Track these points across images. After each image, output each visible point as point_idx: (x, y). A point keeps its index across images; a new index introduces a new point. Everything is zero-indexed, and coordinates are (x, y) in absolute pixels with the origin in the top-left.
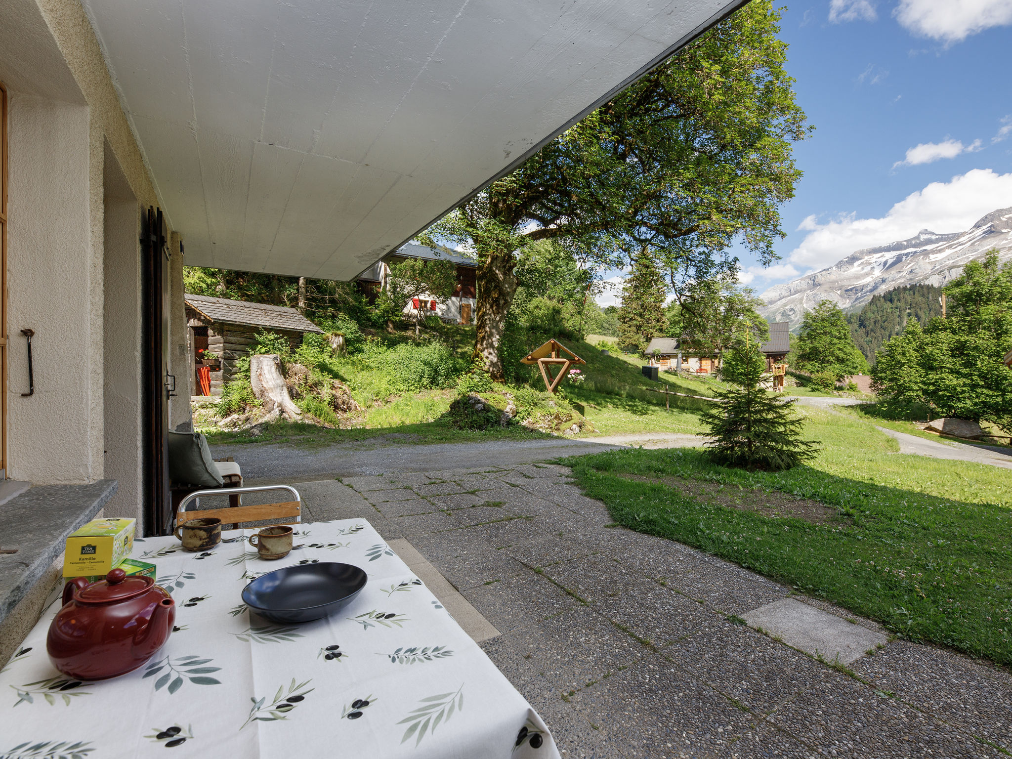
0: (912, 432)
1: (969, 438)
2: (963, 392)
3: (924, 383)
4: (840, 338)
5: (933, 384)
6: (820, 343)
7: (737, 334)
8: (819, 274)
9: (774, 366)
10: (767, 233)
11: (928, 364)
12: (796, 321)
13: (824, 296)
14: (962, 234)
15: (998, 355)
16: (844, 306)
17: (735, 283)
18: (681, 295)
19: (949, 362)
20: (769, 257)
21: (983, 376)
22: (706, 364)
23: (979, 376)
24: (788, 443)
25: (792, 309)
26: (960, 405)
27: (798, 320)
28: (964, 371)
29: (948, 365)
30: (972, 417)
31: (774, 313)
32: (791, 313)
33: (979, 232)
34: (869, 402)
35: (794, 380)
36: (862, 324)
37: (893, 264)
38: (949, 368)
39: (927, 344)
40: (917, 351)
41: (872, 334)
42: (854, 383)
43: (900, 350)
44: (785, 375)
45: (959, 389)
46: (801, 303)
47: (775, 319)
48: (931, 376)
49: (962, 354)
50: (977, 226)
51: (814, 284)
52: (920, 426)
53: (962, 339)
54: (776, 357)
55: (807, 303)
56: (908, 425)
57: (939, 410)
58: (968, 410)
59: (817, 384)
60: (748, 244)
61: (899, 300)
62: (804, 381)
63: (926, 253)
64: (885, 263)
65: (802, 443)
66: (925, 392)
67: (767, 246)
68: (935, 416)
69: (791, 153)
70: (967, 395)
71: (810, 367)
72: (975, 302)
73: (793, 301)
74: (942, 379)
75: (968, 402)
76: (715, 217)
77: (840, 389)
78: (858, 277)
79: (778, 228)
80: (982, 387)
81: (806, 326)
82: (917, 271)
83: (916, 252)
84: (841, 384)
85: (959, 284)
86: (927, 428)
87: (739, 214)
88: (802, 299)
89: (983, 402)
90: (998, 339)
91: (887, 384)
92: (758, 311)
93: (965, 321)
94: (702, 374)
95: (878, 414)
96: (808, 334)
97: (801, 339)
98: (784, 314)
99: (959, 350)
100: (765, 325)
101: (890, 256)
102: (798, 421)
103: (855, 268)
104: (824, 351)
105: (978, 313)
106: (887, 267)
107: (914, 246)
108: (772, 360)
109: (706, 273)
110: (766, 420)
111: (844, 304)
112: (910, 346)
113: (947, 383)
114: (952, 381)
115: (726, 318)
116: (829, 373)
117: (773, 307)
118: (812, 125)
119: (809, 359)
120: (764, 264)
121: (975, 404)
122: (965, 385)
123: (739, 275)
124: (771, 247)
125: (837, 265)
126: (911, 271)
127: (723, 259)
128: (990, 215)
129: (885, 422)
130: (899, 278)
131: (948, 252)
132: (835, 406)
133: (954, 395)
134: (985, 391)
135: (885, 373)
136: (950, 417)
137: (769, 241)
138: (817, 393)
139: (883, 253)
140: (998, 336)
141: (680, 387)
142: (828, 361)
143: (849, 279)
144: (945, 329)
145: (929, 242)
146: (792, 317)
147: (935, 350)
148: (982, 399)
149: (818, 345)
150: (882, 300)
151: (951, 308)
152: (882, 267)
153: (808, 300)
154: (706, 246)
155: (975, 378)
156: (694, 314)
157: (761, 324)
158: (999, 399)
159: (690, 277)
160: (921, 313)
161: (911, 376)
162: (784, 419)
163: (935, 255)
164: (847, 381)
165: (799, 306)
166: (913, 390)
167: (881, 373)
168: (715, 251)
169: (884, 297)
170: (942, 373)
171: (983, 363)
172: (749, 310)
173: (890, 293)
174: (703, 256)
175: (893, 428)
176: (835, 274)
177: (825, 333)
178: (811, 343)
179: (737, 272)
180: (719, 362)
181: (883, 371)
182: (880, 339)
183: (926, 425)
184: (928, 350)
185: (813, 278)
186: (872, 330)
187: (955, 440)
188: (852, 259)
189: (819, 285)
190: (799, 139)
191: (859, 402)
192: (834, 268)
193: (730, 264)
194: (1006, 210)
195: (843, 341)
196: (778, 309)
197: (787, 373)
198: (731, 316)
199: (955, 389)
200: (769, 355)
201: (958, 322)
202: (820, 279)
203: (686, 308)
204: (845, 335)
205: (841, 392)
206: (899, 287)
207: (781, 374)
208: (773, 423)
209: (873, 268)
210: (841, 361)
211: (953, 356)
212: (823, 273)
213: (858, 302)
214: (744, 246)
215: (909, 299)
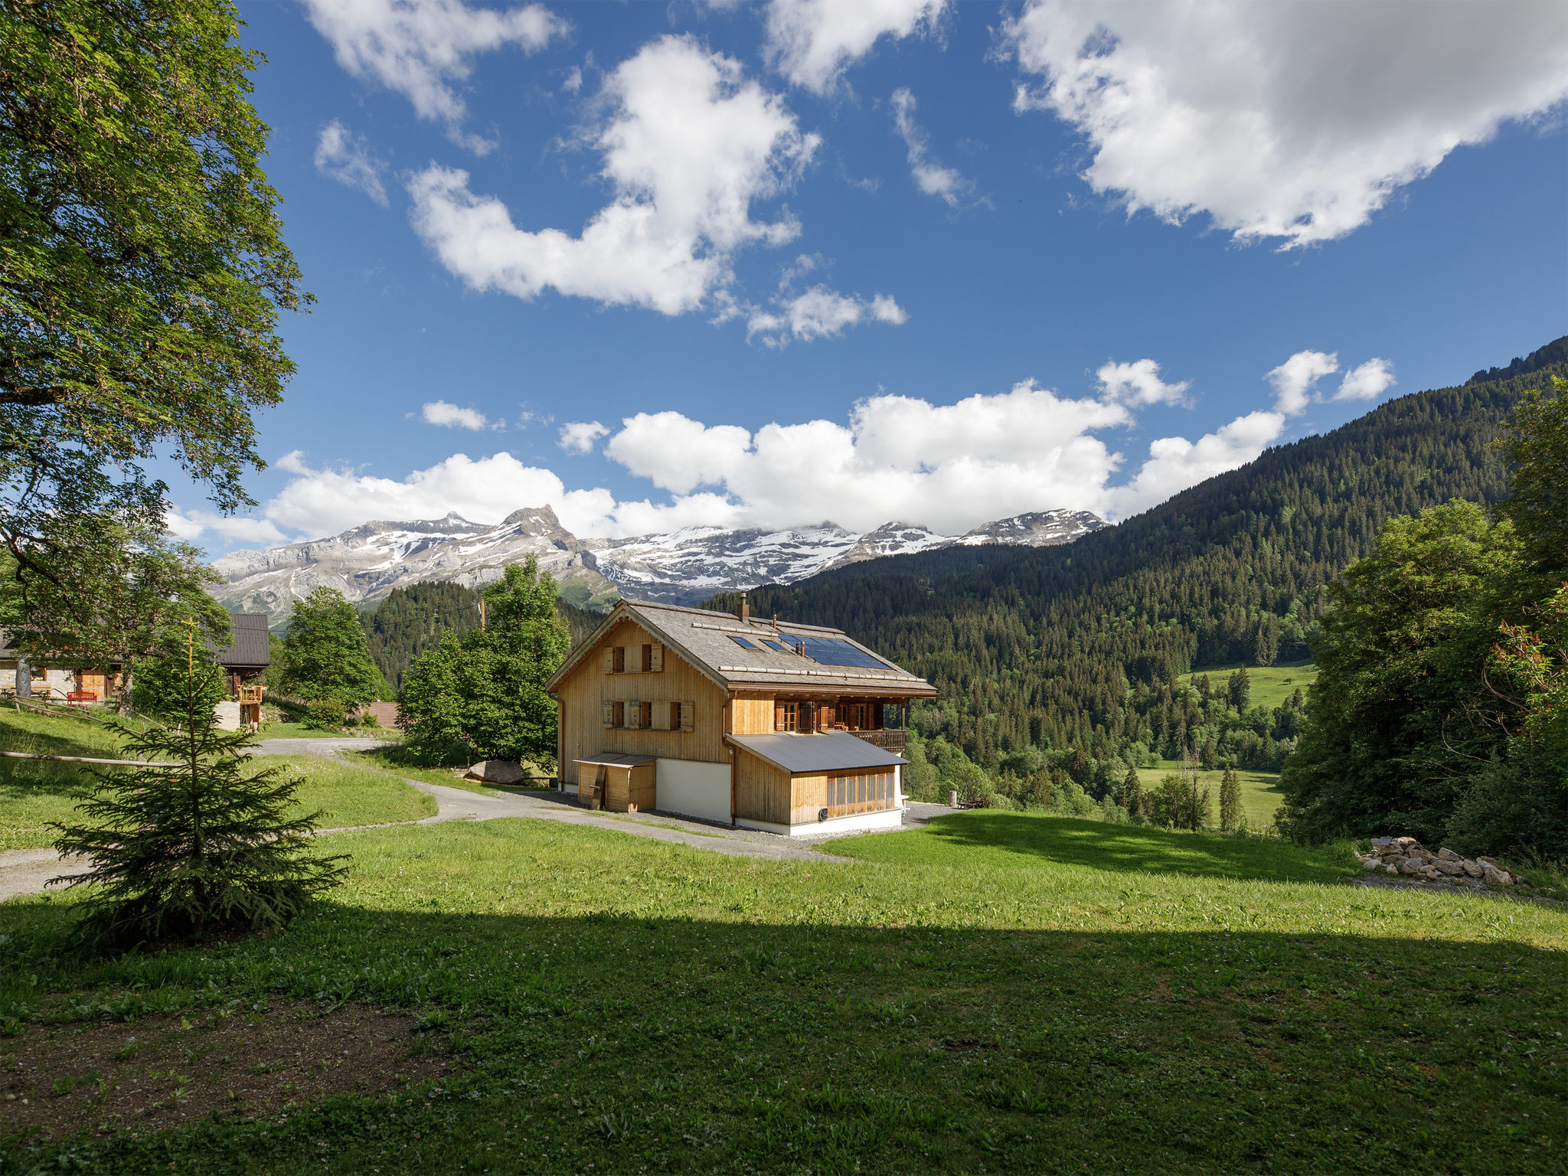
0: (451, 783)
1: (512, 784)
2: (505, 726)
3: (463, 716)
4: (350, 648)
5: (473, 717)
6: (321, 653)
7: (164, 629)
8: (315, 545)
9: (241, 688)
10: (228, 451)
11: (468, 691)
12: (280, 614)
13: (323, 581)
14: (493, 529)
15: (539, 682)
16: (353, 599)
17: (158, 531)
18: (16, 534)
19: (491, 688)
20: (234, 498)
21: (525, 706)
22: (94, 683)
23: (521, 706)
24: (286, 866)
25: (271, 594)
26: (503, 742)
27: (282, 613)
28: (507, 699)
29: (489, 693)
30: (512, 757)
31: (240, 596)
32: (270, 600)
33: (509, 529)
34: (394, 743)
35: (277, 711)
36: (378, 628)
37: (418, 550)
38: (490, 696)
39: (466, 664)
40: (455, 673)
41: (392, 642)
42: (371, 714)
43: (434, 670)
44: (262, 704)
45: (501, 722)
46: (287, 586)
47: (242, 606)
48: (471, 706)
49: (504, 678)
50: (507, 522)
51: (308, 559)
52: (460, 774)
53: (504, 660)
54: (245, 672)
55: (296, 587)
56: (444, 773)
57: (481, 750)
58: (511, 749)
59: (317, 717)
60: (188, 463)
61: (425, 600)
62: (294, 712)
63: (456, 543)
64: (408, 546)
65: (315, 862)
66: (465, 727)
67: (229, 476)
68: (475, 759)
69: (276, 321)
70: (509, 730)
71: (304, 690)
72: (516, 615)
73: (272, 581)
74: (483, 710)
75: (511, 738)
76: (107, 383)
77: (351, 723)
78: (373, 560)
79: (251, 448)
80: (524, 719)
81: (297, 623)
82: (446, 564)
83: (444, 539)
84: (352, 716)
85: (499, 590)
86: (467, 776)
87: (168, 398)
88: (288, 579)
89: (525, 737)
90: (538, 662)
91: (419, 718)
92: (209, 591)
93: (506, 637)
94: (84, 703)
95: (407, 762)
96: (301, 637)
97: (289, 644)
98: (257, 599)
99: (501, 673)
100: (224, 618)
101: (414, 537)
102: (305, 820)
103: (368, 546)
104: (326, 666)
105: (519, 629)
106: (412, 551)
107: (442, 531)
108: (237, 678)
109: (87, 499)
110: (235, 827)
111: (352, 596)
112: (447, 665)
113: (490, 715)
114: (494, 712)
115: (138, 598)
116: (335, 701)
117: (238, 587)
118: (311, 293)
119: (303, 678)
120: (224, 507)
121: (518, 741)
122: (507, 717)
123: (170, 519)
124: (236, 479)
125: (342, 536)
126: (439, 564)
127: (131, 479)
128: (519, 511)
129: (417, 772)
130: (423, 570)
131: (479, 547)
132: (346, 753)
133: (497, 731)
134: (527, 724)
135: (416, 701)
136: (493, 758)
137: (233, 467)
138: (316, 732)
139: (405, 532)
140: (538, 659)
141: (21, 732)
142: (334, 682)
143: (360, 560)
144: (486, 646)
145: (458, 529)
146: (272, 606)
147: (476, 673)
148: (524, 734)
149: (317, 657)
150: (405, 597)
151: (493, 618)
152: (403, 549)
153: (298, 582)
154: (84, 440)
155: (517, 708)
156: (55, 580)
157: (215, 613)
158: (540, 734)
159: (42, 498)
160: (450, 620)
161: (449, 706)
162: (276, 819)
163: (466, 548)
164: (362, 711)
165: (282, 590)
166: (451, 726)
167: (411, 702)
168: (109, 458)
169: (407, 592)
170: (483, 702)
171: (525, 690)
172: (191, 587)
173: (414, 588)
174: (78, 462)
175: (427, 780)
176: (339, 550)
177: (329, 639)
178: (307, 651)
179: (164, 511)
180: (125, 681)
181: (414, 699)
182: (402, 650)
183: (465, 771)
184: (468, 671)
185: (306, 549)
186: (392, 637)
187: (499, 788)
188: (365, 532)
189: (316, 561)
190: (288, 306)
191: (380, 744)
192: (338, 540)
193: (147, 491)
194: (534, 510)
195: (355, 652)
196: (246, 591)
197: (266, 700)
198: (150, 595)
199: (498, 723)
200: (231, 670)
201: (499, 637)
202: (316, 552)
203: (33, 566)
204: (358, 642)
205: (353, 730)
206: (425, 582)
207: (256, 701)
208: (251, 830)
209: (392, 550)
210: (352, 682)
211: (494, 680)
212: (322, 544)
213: (372, 594)
214: (178, 463)
215: (437, 599)
